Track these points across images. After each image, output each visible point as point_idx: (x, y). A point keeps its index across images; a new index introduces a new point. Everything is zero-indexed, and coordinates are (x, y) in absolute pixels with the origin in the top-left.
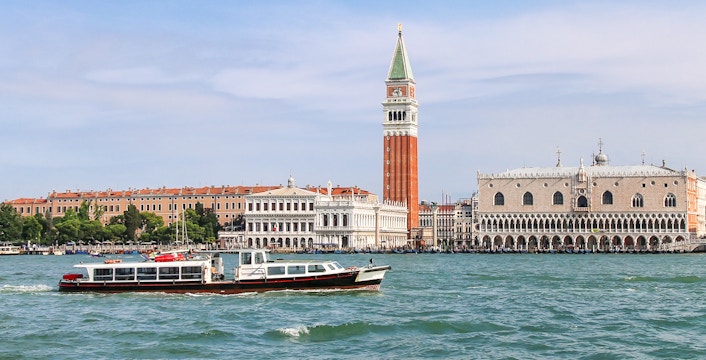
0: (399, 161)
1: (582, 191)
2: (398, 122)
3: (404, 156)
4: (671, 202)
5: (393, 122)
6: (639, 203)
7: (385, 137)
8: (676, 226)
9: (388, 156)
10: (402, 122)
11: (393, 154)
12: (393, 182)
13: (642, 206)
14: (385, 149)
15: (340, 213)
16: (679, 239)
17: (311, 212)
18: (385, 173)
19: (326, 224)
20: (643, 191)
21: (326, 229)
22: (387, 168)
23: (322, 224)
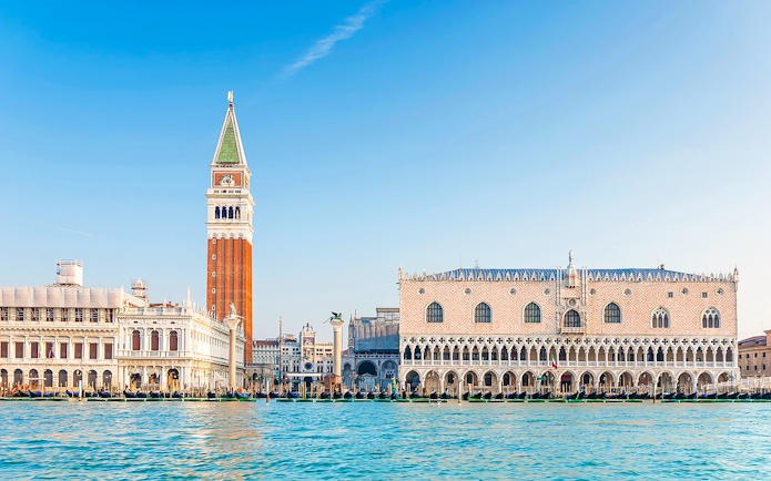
0: (229, 272)
1: (573, 301)
2: (228, 220)
3: (237, 267)
4: (712, 321)
5: (221, 220)
6: (662, 321)
7: (209, 240)
8: (720, 358)
9: (212, 266)
10: (234, 220)
11: (220, 263)
12: (219, 301)
13: (666, 326)
14: (209, 257)
15: (165, 327)
16: (724, 377)
17: (110, 325)
18: (208, 288)
19: (137, 345)
20: (669, 304)
21: (138, 355)
22: (212, 282)
23: (129, 346)
